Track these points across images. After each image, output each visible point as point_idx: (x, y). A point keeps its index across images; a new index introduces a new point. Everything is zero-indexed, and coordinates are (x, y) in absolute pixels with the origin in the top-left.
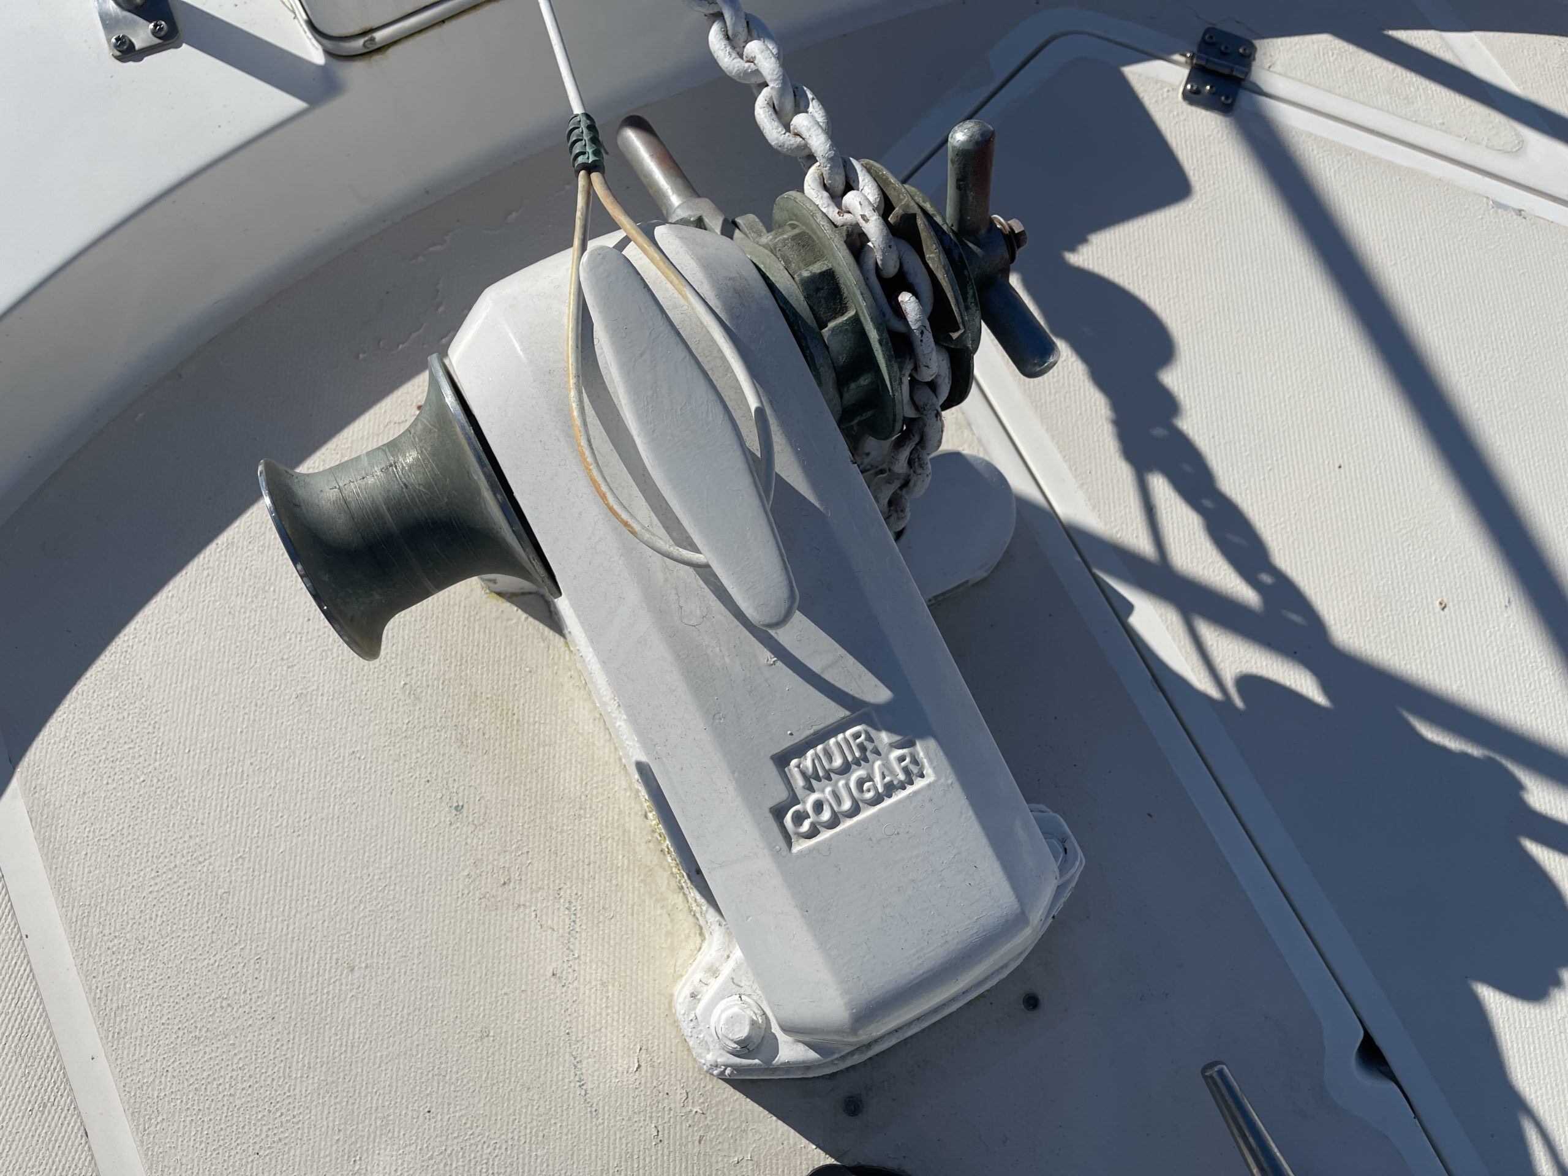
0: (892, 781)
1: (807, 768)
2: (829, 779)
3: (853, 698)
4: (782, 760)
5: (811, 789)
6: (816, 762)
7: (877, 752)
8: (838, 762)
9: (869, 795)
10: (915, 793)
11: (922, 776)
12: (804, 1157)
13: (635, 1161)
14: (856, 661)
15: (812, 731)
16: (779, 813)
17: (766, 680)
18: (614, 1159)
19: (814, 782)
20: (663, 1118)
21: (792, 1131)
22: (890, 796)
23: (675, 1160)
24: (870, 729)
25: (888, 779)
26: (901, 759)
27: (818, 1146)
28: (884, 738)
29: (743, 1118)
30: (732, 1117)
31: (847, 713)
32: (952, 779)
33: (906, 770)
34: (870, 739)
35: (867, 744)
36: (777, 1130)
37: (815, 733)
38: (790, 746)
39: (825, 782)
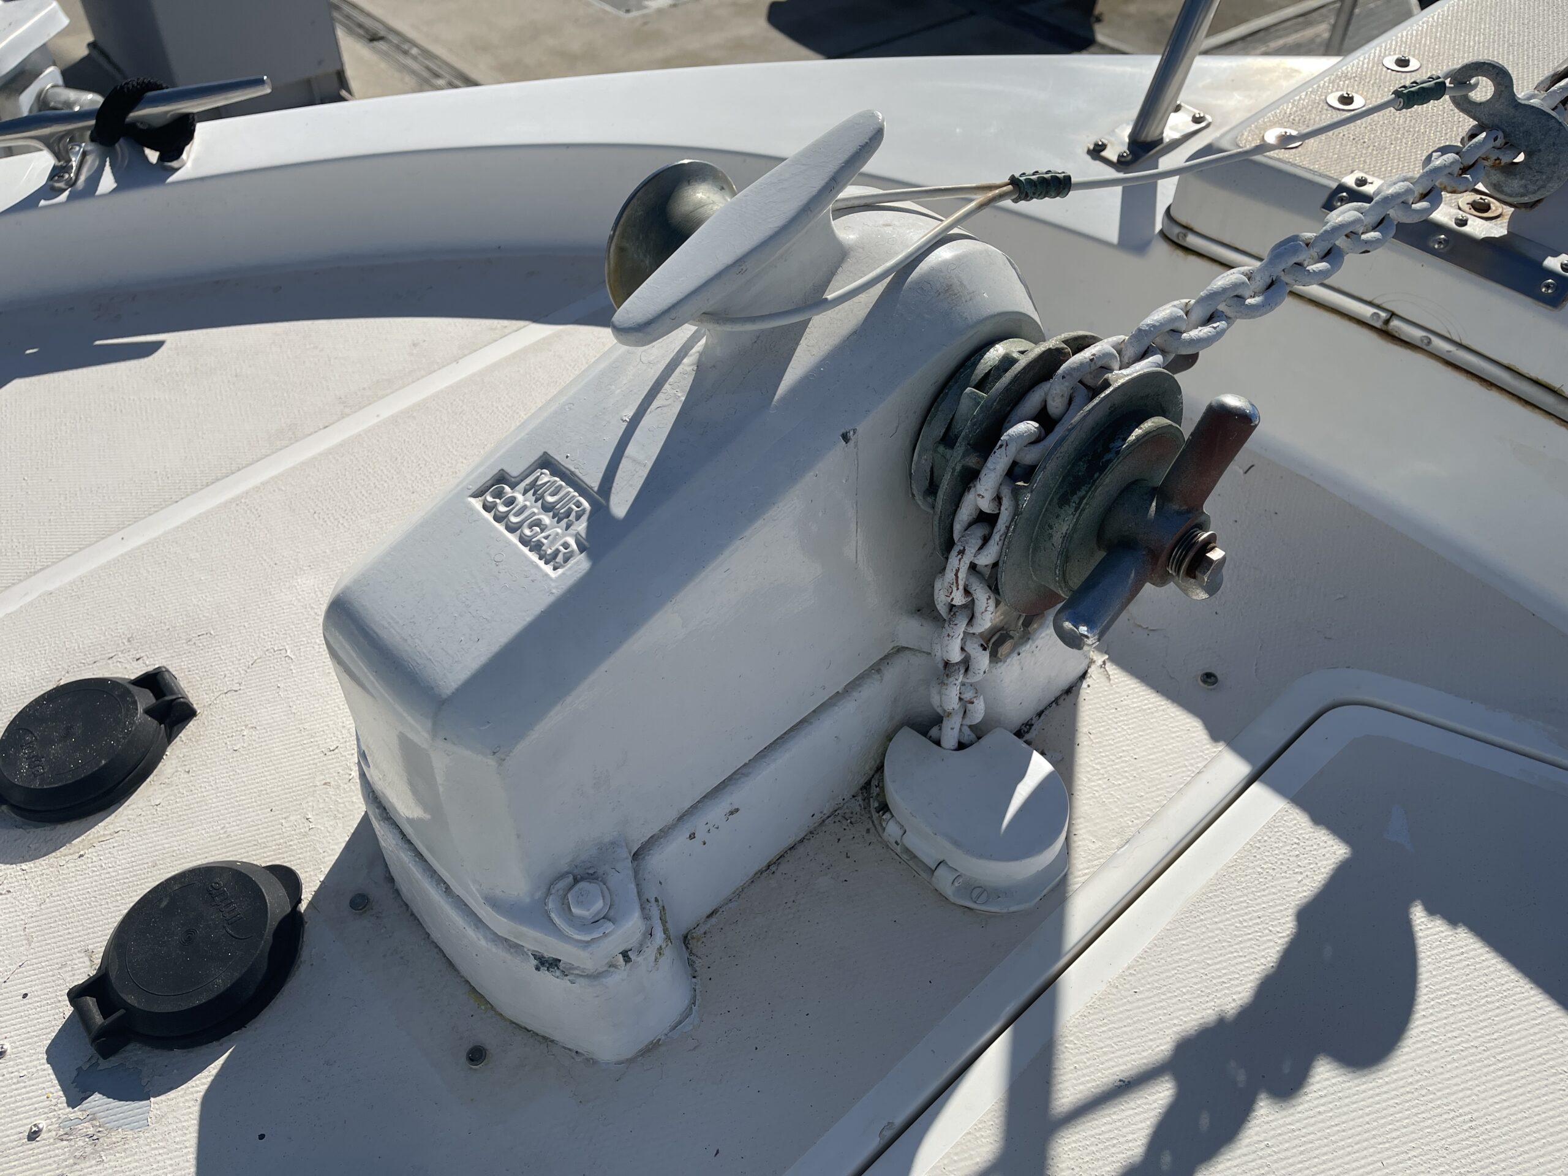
0: (543, 544)
1: (541, 480)
2: (536, 501)
3: (610, 488)
4: (546, 462)
5: (525, 492)
6: (549, 484)
7: (568, 527)
8: (550, 499)
9: (527, 532)
10: (537, 567)
11: (555, 569)
12: (312, 873)
13: (309, 741)
14: (644, 478)
15: (573, 469)
16: (502, 478)
17: (609, 422)
18: (310, 726)
19: (532, 491)
20: (345, 751)
21: (336, 857)
22: (531, 550)
23: (309, 769)
24: (588, 512)
25: (545, 541)
26: (566, 545)
27: (323, 883)
28: (581, 527)
29: (346, 813)
30: (347, 804)
31: (596, 489)
32: (557, 592)
33: (556, 553)
34: (578, 518)
35: (573, 514)
36: (336, 844)
37: (572, 473)
38: (557, 461)
39: (534, 498)
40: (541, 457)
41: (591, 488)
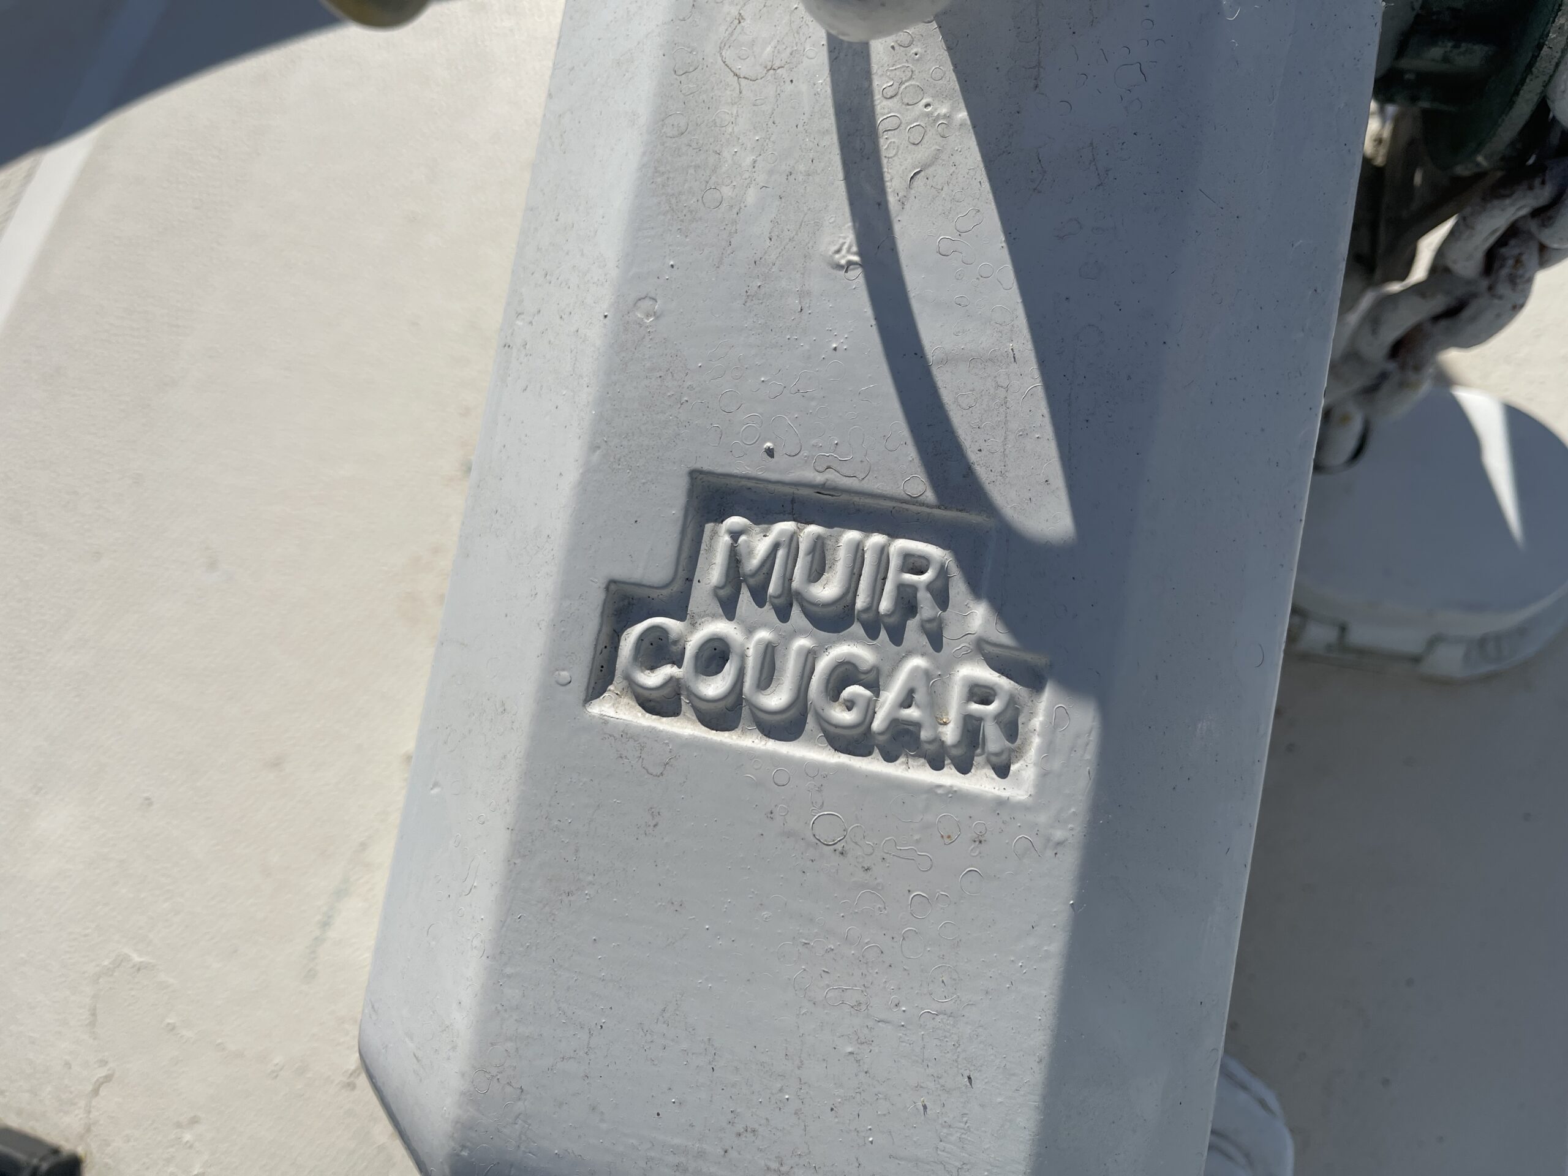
0: (918, 725)
1: (751, 553)
2: (783, 615)
5: (729, 609)
6: (781, 553)
7: (936, 639)
8: (827, 590)
16: (625, 605)
17: (803, 294)
19: (745, 596)
22: (889, 756)
25: (913, 713)
26: (981, 694)
33: (972, 729)
37: (822, 489)
38: (749, 478)
39: (768, 613)
40: (691, 492)
41: (914, 501)
